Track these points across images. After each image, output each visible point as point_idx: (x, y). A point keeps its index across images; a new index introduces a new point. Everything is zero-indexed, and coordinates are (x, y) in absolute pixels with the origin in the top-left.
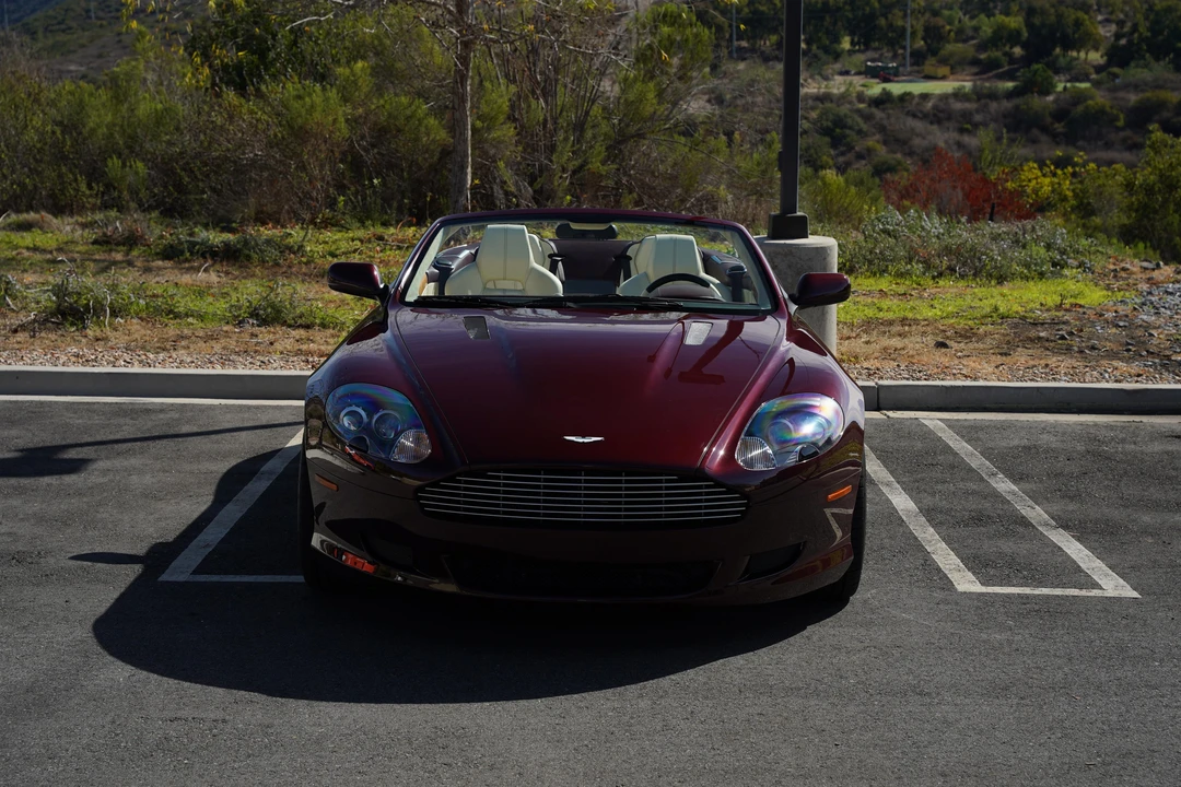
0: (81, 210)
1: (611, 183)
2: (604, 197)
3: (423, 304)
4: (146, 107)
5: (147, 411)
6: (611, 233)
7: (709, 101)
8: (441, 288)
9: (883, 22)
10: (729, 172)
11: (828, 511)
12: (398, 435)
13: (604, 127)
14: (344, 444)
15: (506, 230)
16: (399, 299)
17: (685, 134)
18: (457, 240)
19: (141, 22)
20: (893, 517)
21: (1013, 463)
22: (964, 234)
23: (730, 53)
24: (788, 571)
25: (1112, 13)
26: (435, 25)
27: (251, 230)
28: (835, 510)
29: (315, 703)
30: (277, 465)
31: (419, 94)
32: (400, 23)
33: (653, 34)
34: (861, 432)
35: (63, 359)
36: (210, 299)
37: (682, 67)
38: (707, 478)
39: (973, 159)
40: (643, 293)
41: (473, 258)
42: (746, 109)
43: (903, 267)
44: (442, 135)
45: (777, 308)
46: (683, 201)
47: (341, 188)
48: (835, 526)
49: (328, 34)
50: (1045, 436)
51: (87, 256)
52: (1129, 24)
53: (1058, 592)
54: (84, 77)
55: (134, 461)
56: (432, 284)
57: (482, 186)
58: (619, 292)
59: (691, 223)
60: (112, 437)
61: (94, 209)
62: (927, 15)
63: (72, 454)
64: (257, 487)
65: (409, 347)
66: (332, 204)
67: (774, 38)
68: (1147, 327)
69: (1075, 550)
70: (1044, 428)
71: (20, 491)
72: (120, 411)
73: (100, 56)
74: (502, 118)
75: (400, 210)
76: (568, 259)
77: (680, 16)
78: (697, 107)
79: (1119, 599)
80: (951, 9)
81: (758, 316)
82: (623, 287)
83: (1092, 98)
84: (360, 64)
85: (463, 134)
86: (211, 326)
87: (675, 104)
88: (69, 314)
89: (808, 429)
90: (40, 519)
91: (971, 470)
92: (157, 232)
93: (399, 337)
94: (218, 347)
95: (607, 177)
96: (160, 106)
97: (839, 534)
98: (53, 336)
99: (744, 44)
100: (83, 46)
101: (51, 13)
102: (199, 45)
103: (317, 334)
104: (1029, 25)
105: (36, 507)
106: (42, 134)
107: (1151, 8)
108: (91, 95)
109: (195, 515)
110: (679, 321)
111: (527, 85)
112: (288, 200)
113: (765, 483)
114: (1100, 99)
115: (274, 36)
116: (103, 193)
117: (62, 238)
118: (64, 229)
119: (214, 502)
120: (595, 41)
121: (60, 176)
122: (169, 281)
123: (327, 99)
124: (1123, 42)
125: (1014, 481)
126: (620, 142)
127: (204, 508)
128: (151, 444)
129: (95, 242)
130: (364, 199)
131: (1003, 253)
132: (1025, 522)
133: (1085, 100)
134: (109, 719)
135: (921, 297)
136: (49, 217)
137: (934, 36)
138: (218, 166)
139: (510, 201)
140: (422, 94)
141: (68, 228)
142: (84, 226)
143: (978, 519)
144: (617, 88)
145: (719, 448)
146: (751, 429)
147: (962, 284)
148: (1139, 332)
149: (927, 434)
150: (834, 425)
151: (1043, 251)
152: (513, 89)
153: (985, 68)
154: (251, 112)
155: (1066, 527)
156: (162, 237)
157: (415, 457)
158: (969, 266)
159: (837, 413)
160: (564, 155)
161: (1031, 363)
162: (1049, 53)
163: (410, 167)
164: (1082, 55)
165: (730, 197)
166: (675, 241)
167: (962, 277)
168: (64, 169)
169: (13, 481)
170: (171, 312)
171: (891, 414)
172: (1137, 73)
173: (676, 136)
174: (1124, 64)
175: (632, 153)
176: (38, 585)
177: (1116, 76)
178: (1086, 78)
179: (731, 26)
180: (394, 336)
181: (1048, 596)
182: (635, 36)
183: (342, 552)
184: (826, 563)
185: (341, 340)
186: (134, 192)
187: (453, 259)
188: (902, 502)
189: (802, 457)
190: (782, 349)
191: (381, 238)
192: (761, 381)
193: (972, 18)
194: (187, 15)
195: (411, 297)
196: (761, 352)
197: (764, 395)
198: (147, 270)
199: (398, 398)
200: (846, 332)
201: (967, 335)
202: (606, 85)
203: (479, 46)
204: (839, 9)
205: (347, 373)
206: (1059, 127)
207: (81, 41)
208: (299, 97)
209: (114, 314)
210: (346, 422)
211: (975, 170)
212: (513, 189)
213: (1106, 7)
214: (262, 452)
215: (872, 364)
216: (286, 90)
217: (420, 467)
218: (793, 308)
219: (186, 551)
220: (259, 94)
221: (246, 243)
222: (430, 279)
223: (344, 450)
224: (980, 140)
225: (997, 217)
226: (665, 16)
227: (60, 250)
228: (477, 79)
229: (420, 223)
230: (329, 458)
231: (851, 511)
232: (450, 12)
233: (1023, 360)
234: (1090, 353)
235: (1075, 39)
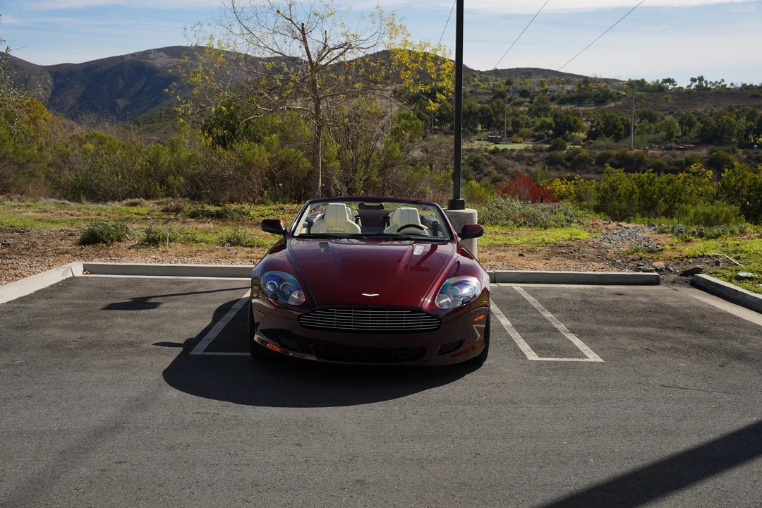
0: (157, 197)
1: (380, 186)
2: (377, 191)
3: (301, 237)
4: (184, 154)
5: (184, 282)
6: (382, 207)
7: (422, 151)
8: (309, 230)
9: (494, 119)
10: (431, 181)
11: (474, 326)
12: (291, 293)
13: (378, 162)
14: (268, 297)
15: (337, 205)
16: (292, 235)
17: (413, 165)
18: (315, 209)
19: (183, 119)
20: (501, 329)
21: (551, 305)
22: (530, 208)
23: (431, 131)
24: (458, 351)
25: (589, 117)
26: (306, 119)
27: (227, 205)
28: (477, 326)
29: (256, 407)
30: (238, 306)
31: (299, 148)
32: (292, 118)
33: (399, 123)
34: (489, 292)
35: (149, 260)
36: (211, 235)
37: (411, 137)
38: (423, 312)
39: (533, 177)
40: (395, 233)
41: (323, 217)
42: (438, 154)
43: (505, 222)
44: (309, 165)
45: (452, 239)
46: (411, 193)
47: (266, 188)
48: (477, 332)
49: (261, 123)
50: (565, 294)
51: (159, 217)
52: (596, 122)
53: (570, 360)
54: (159, 142)
55: (179, 304)
56: (305, 228)
57: (325, 187)
58: (385, 232)
59: (415, 203)
60: (169, 293)
61: (162, 197)
62: (513, 116)
63: (153, 300)
64: (230, 315)
65: (295, 255)
66: (262, 194)
67: (449, 125)
68: (606, 248)
69: (577, 342)
70: (564, 291)
71: (132, 316)
72: (173, 282)
73: (166, 133)
74: (334, 158)
75: (291, 197)
76: (363, 218)
77: (410, 115)
78: (417, 153)
79: (595, 363)
80: (523, 114)
81: (444, 242)
82: (387, 230)
83: (582, 152)
84: (274, 135)
85: (318, 165)
86: (211, 246)
87: (408, 152)
88: (152, 241)
89: (466, 291)
90: (140, 328)
91: (534, 308)
92: (188, 206)
93: (291, 251)
94: (213, 255)
95: (379, 183)
96: (190, 154)
97: (479, 335)
98: (145, 251)
99: (436, 127)
100: (158, 129)
101: (146, 116)
102: (207, 129)
103: (256, 250)
104: (555, 122)
105: (138, 323)
106: (142, 166)
107: (604, 116)
108: (162, 149)
109: (205, 327)
110: (411, 244)
111: (345, 144)
112: (244, 192)
113: (447, 314)
114: (585, 152)
115: (238, 124)
116: (166, 190)
117: (149, 209)
118: (149, 205)
119: (212, 321)
120: (374, 125)
121: (149, 183)
122: (194, 227)
123: (260, 150)
124: (594, 129)
125: (552, 313)
126: (385, 168)
127: (208, 324)
128: (186, 296)
129: (163, 211)
130: (275, 192)
131: (546, 216)
132: (556, 330)
133: (579, 153)
134: (170, 412)
135: (512, 235)
136: (144, 200)
137: (516, 125)
138: (214, 178)
139: (337, 193)
140: (301, 148)
141: (152, 205)
142: (158, 204)
143: (537, 329)
144: (383, 145)
145: (428, 299)
146: (442, 291)
147: (529, 229)
148: (603, 250)
149: (516, 293)
150: (477, 289)
151: (563, 216)
152: (339, 145)
153: (538, 139)
154: (228, 156)
155: (573, 333)
156: (190, 208)
157: (299, 302)
158: (532, 221)
159: (478, 284)
160: (361, 174)
161: (559, 263)
162: (564, 133)
163: (295, 178)
164: (577, 134)
165: (431, 192)
166: (409, 210)
167: (530, 226)
168: (150, 180)
169: (129, 312)
170: (194, 240)
171: (500, 284)
172: (600, 142)
173: (408, 166)
174: (594, 139)
175: (389, 173)
176: (140, 356)
177: (591, 143)
178: (579, 144)
179: (431, 120)
180: (290, 251)
181: (566, 362)
182: (391, 124)
183: (267, 343)
184: (473, 348)
185: (266, 252)
186: (179, 190)
187: (314, 218)
188: (505, 322)
189: (463, 303)
190: (455, 257)
191: (282, 209)
192: (446, 270)
193: (532, 118)
194: (202, 116)
195: (296, 234)
196: (445, 258)
197: (447, 277)
198: (184, 222)
199: (291, 277)
200: (481, 249)
201: (532, 251)
202: (378, 144)
203: (325, 128)
204: (476, 113)
205: (269, 267)
206: (568, 164)
207: (158, 127)
208: (249, 149)
209: (170, 241)
210: (269, 287)
211: (534, 181)
212: (339, 188)
213: (587, 115)
214: (232, 300)
215: (492, 263)
216: (243, 146)
217: (301, 306)
218: (459, 239)
219: (201, 342)
220: (232, 148)
221: (225, 211)
222: (304, 226)
223: (268, 299)
224: (536, 169)
225: (543, 201)
226: (403, 115)
227: (148, 214)
228: (324, 142)
229: (299, 202)
230: (261, 303)
231: (484, 326)
232: (313, 114)
233: (555, 262)
234: (583, 258)
235: (574, 127)
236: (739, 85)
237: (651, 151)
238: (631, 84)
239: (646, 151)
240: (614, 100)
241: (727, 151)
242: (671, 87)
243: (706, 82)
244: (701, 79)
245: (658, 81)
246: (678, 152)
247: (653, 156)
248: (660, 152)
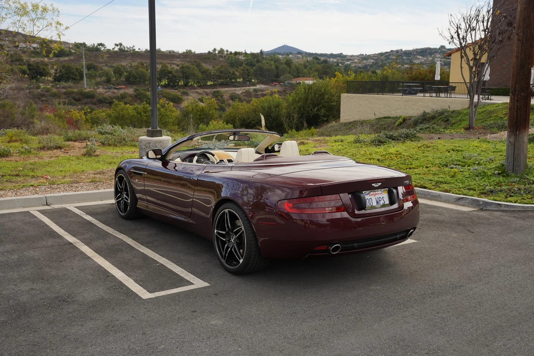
25: (53, 66)
52: (58, 70)
83: (52, 90)
104: (29, 69)
107: (64, 66)
114: (54, 90)
124: (58, 75)
133: (50, 91)
162: (36, 77)
164: (46, 78)
172: (63, 84)
174: (59, 81)
177: (57, 84)
178: (49, 85)
235: (43, 73)
236: (144, 50)
237: (98, 90)
238: (78, 46)
239: (96, 90)
240: (68, 55)
241: (144, 90)
242: (102, 49)
243: (124, 46)
244: (121, 44)
245: (94, 44)
246: (116, 91)
247: (100, 94)
248: (105, 91)
